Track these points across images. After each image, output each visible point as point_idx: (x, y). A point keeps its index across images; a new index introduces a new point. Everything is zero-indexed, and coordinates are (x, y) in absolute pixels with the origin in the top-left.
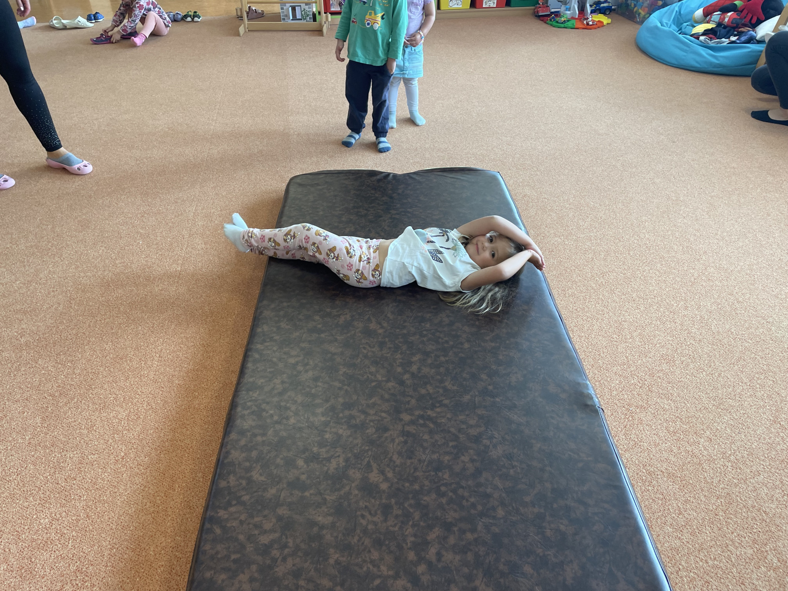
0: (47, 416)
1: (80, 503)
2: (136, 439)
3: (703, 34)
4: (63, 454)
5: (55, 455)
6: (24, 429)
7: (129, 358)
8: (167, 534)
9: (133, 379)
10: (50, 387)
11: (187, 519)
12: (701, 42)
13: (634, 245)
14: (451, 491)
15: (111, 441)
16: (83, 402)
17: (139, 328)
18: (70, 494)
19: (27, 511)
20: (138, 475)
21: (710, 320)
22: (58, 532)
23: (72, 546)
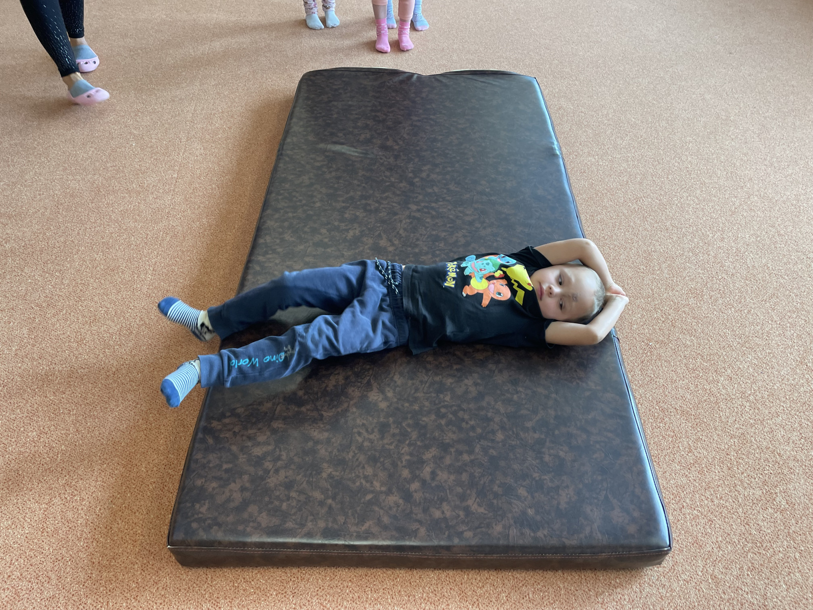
0: (34, 328)
1: (69, 417)
2: (128, 354)
4: (51, 366)
5: (43, 368)
6: (10, 340)
7: (121, 270)
8: (160, 452)
9: (125, 292)
10: (38, 297)
11: (181, 437)
13: (674, 169)
14: (451, 413)
15: (101, 355)
16: (72, 314)
17: (132, 238)
18: (59, 408)
19: (14, 424)
20: (130, 392)
21: (747, 253)
22: (47, 445)
23: (61, 460)
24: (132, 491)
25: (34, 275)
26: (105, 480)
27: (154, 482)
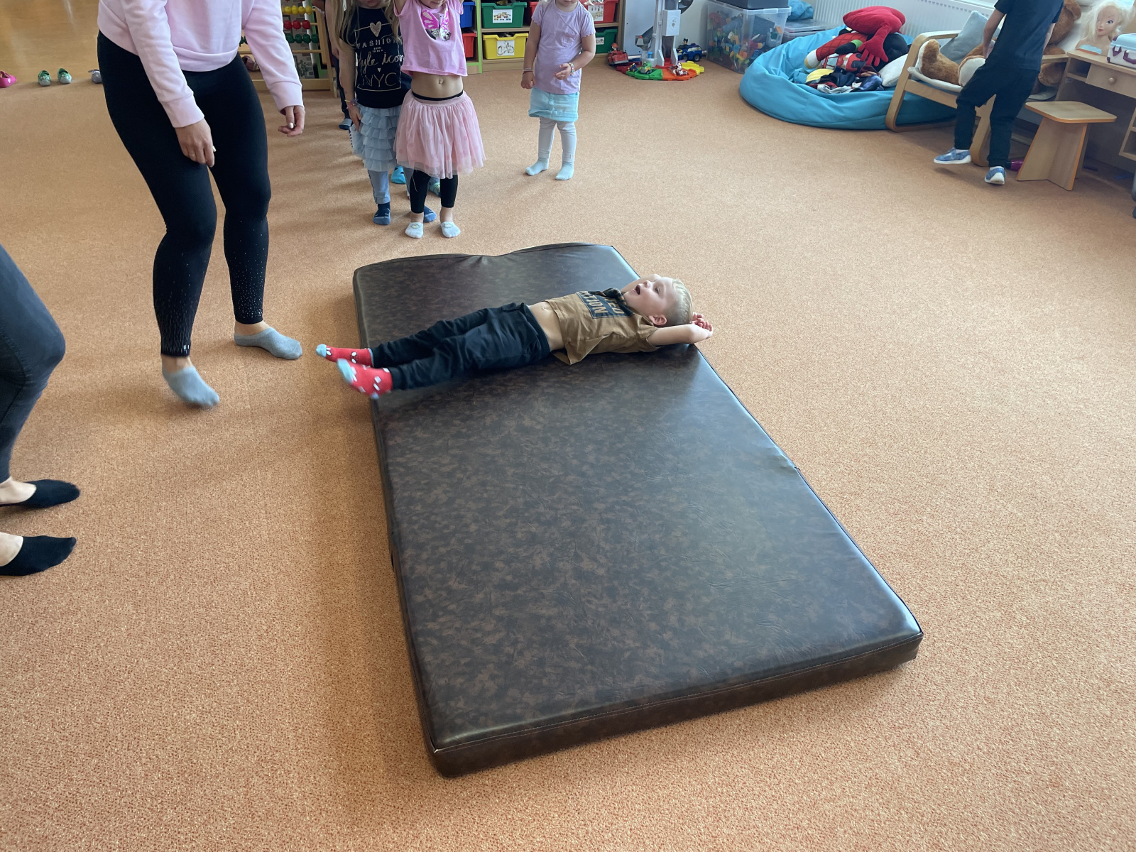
1: (231, 689)
2: (275, 608)
3: (821, 82)
4: (182, 639)
9: (241, 542)
10: (129, 567)
12: (820, 91)
15: (242, 616)
16: (184, 577)
17: (223, 483)
22: (216, 724)
24: (344, 750)
25: (113, 544)
26: (306, 746)
27: (369, 735)
